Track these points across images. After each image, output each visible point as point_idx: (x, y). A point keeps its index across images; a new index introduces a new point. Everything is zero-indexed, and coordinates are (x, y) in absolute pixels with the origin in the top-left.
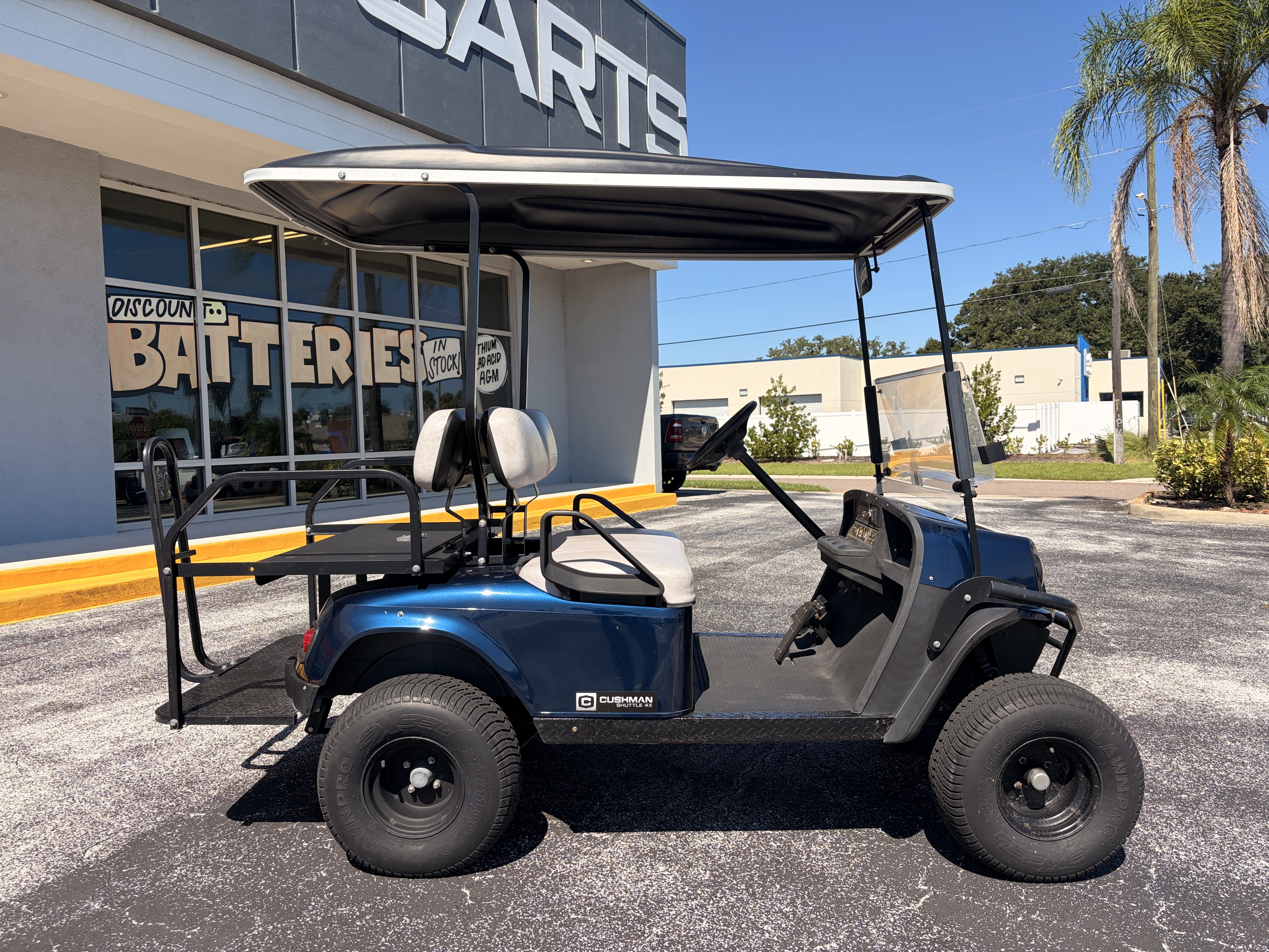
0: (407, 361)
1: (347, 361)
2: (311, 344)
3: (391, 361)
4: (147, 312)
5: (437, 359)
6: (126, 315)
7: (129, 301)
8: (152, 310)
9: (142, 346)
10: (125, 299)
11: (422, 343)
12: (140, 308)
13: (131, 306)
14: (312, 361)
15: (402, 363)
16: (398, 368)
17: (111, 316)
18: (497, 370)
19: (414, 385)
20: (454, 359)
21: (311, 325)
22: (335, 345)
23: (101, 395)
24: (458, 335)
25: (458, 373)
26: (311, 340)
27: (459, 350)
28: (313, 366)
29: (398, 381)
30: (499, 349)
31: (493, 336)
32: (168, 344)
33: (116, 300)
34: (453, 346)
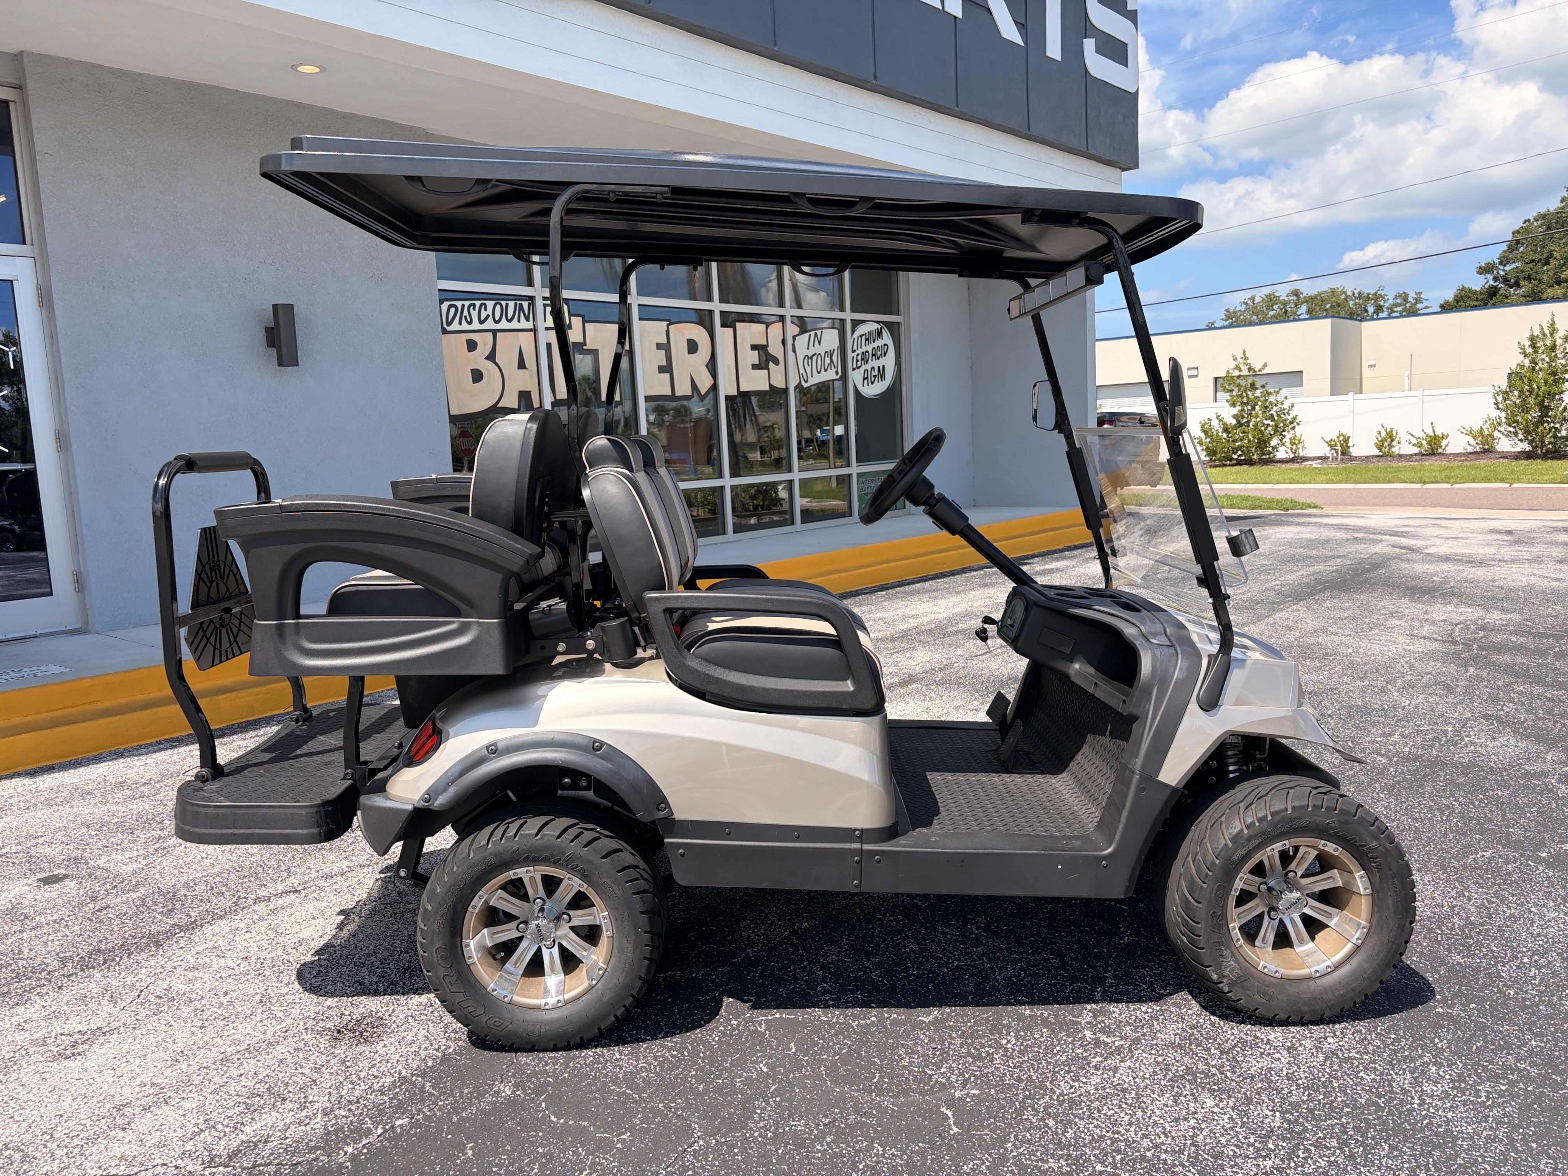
0: (776, 362)
1: (707, 366)
2: (665, 347)
3: (757, 362)
4: (482, 318)
5: (811, 358)
6: (460, 323)
7: (463, 306)
8: (488, 316)
9: (478, 360)
10: (459, 304)
11: (794, 338)
12: (474, 314)
13: (466, 313)
14: (667, 369)
15: (771, 365)
16: (766, 371)
17: (445, 326)
18: (883, 366)
19: (786, 391)
20: (831, 355)
21: (665, 323)
22: (692, 347)
23: (438, 421)
24: (837, 323)
25: (837, 373)
26: (665, 341)
27: (838, 344)
28: (668, 375)
29: (767, 388)
30: (887, 338)
31: (878, 322)
32: (507, 357)
33: (450, 306)
34: (830, 339)
